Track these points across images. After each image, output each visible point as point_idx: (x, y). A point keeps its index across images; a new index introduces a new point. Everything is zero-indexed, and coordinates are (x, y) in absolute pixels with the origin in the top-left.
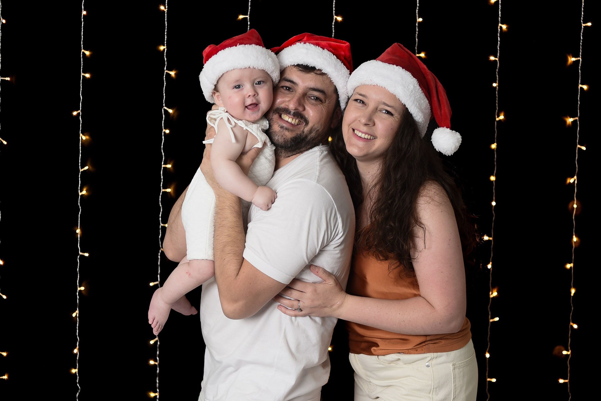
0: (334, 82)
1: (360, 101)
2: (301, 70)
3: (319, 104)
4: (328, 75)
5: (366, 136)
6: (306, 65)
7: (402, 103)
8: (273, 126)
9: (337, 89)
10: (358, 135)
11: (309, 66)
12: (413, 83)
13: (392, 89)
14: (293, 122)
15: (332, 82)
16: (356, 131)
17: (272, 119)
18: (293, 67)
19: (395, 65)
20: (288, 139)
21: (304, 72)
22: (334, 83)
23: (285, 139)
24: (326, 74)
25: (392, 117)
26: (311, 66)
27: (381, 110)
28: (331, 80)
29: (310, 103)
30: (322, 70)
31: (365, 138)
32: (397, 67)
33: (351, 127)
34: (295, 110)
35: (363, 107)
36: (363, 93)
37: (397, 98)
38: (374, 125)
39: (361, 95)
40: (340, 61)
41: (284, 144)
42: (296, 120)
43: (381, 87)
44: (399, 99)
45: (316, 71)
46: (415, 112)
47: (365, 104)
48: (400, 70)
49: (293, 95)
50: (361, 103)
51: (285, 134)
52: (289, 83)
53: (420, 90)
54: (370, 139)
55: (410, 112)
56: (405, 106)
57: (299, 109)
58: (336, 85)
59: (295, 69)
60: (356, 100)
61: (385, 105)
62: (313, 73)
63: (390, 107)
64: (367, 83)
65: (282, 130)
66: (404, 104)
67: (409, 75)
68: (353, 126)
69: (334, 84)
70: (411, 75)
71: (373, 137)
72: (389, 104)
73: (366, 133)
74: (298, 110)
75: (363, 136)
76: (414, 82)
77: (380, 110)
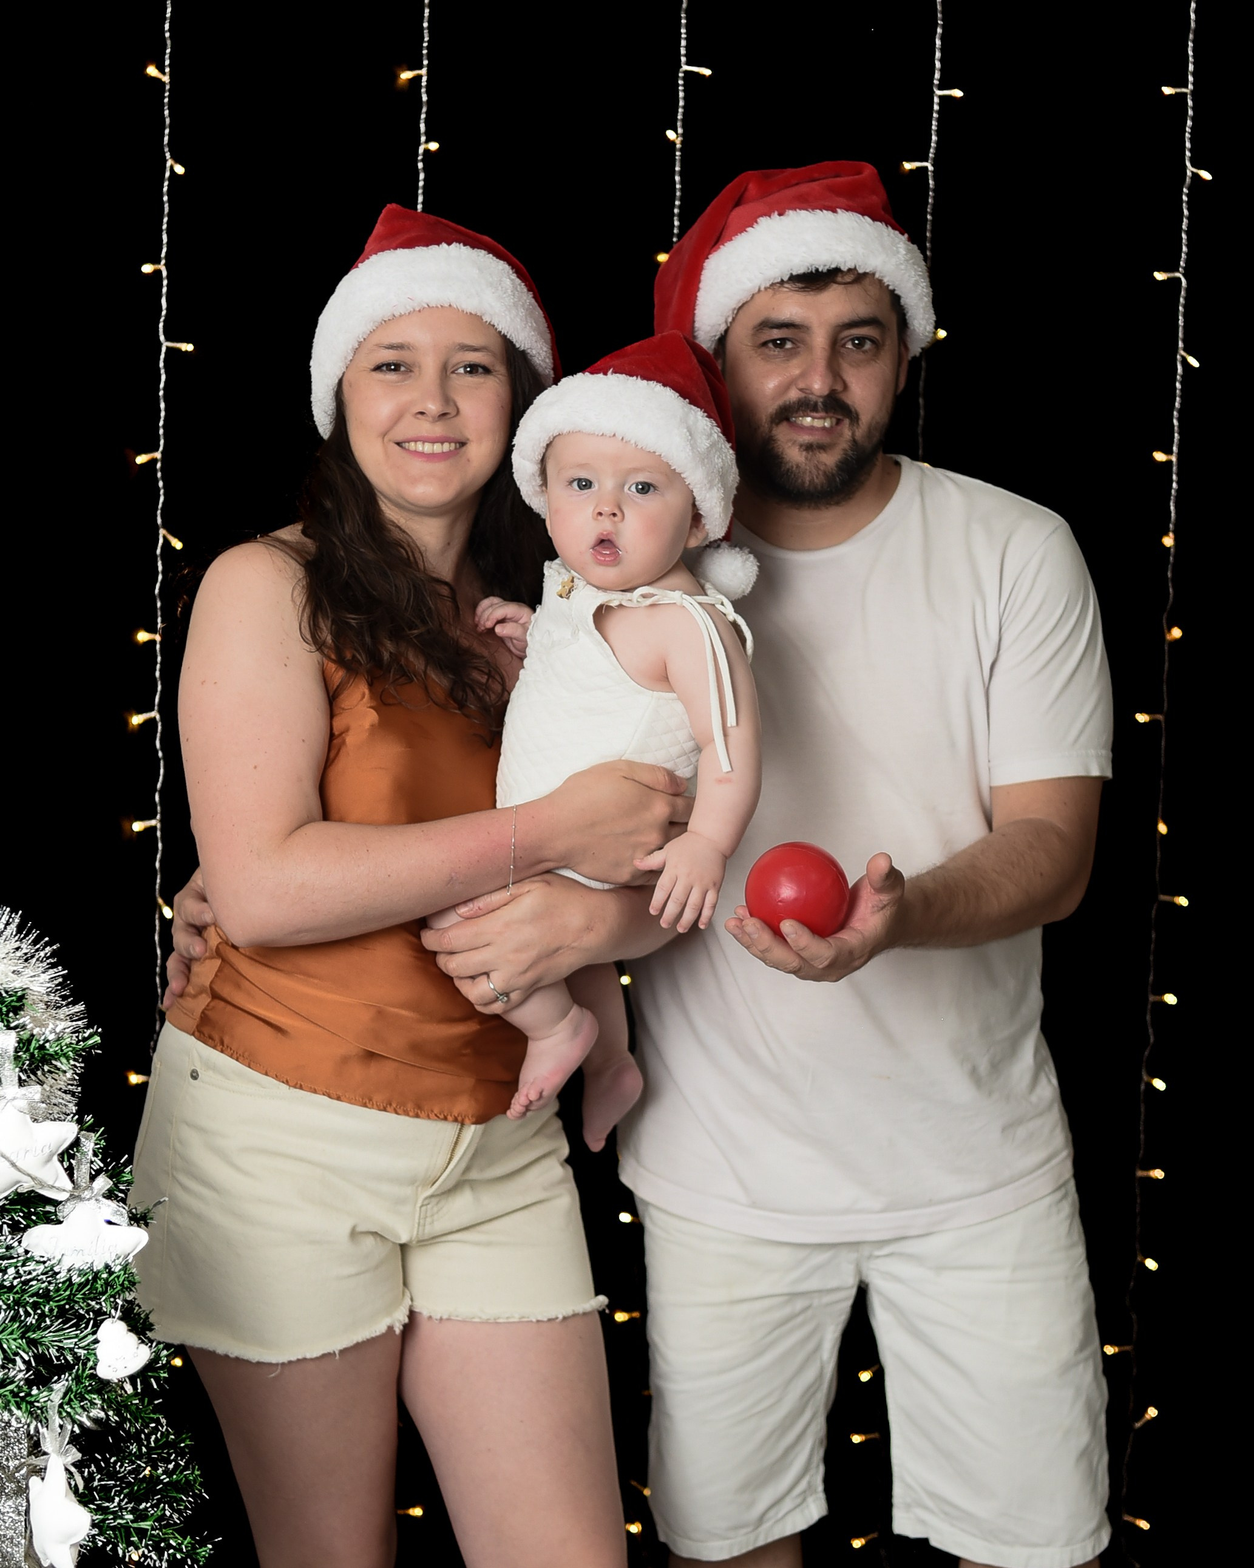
5: (446, 447)
8: (785, 454)
10: (421, 453)
16: (411, 445)
20: (832, 469)
23: (825, 473)
25: (491, 376)
27: (455, 368)
32: (450, 246)
37: (486, 322)
38: (458, 412)
39: (391, 347)
41: (828, 486)
43: (440, 307)
44: (490, 322)
47: (407, 369)
48: (462, 250)
50: (392, 370)
51: (821, 460)
52: (782, 330)
54: (455, 451)
55: (519, 347)
60: (379, 368)
64: (397, 309)
65: (811, 453)
70: (491, 256)
71: (460, 443)
75: (437, 448)
77: (453, 370)
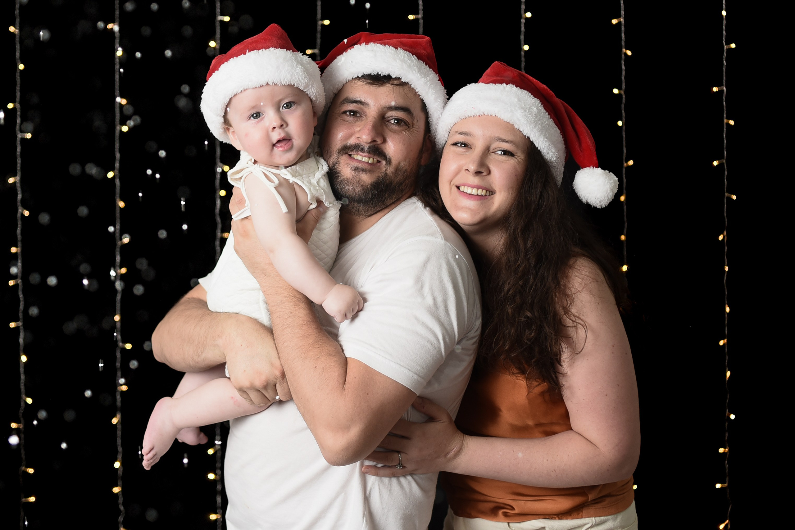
0: (420, 94)
1: (461, 145)
2: (370, 83)
3: (404, 131)
4: (411, 85)
5: (480, 192)
6: (376, 74)
7: (524, 135)
8: (342, 171)
9: (425, 105)
10: (466, 193)
11: (382, 75)
12: (535, 105)
13: (506, 116)
14: (371, 161)
15: (418, 94)
16: (462, 188)
17: (338, 162)
18: (356, 81)
19: (504, 83)
20: (368, 186)
21: (374, 85)
22: (420, 96)
23: (363, 186)
24: (407, 83)
25: (514, 158)
26: (384, 75)
27: (495, 150)
28: (416, 91)
29: (391, 131)
30: (401, 79)
31: (477, 195)
32: (509, 85)
33: (453, 185)
34: (370, 143)
35: (466, 152)
36: (464, 130)
37: (516, 128)
38: (489, 172)
39: (461, 133)
40: (423, 62)
41: (363, 195)
42: (373, 159)
43: (490, 115)
44: (519, 129)
45: (391, 82)
46: (544, 147)
47: (469, 147)
48: (513, 88)
49: (363, 122)
50: (462, 146)
51: (362, 179)
52: (355, 104)
53: (546, 114)
54: (486, 196)
55: (537, 147)
56: (530, 138)
57: (377, 140)
58: (423, 99)
59: (360, 83)
60: (455, 144)
61: (500, 140)
62: (388, 85)
63: (508, 143)
64: (468, 114)
65: (357, 173)
66: (528, 137)
67: (528, 94)
68: (457, 181)
69: (420, 98)
70: (530, 94)
71: (489, 191)
72: (505, 139)
73: (478, 187)
74: (375, 143)
75: (474, 192)
76: (537, 104)
77: (493, 151)
